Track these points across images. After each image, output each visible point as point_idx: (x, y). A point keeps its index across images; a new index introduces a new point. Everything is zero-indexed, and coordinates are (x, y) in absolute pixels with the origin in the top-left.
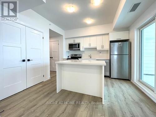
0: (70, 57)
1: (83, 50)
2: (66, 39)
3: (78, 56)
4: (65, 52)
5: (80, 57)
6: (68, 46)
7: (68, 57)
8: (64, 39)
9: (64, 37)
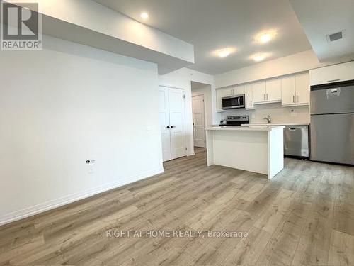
0: (225, 123)
1: (253, 107)
2: (216, 89)
3: (241, 120)
4: (216, 114)
5: (247, 122)
6: (221, 103)
7: (222, 122)
8: (213, 91)
9: (213, 87)
